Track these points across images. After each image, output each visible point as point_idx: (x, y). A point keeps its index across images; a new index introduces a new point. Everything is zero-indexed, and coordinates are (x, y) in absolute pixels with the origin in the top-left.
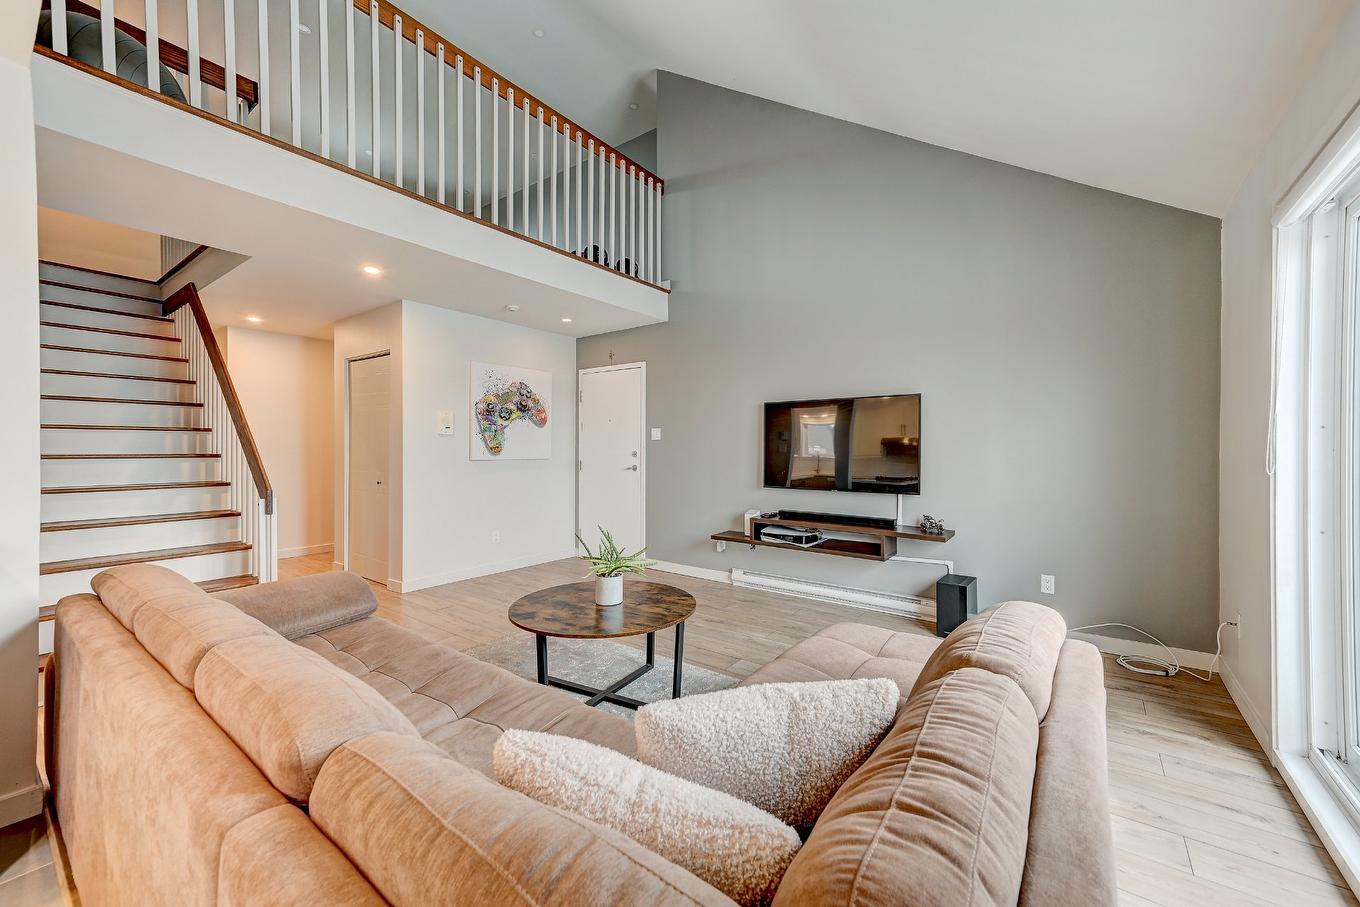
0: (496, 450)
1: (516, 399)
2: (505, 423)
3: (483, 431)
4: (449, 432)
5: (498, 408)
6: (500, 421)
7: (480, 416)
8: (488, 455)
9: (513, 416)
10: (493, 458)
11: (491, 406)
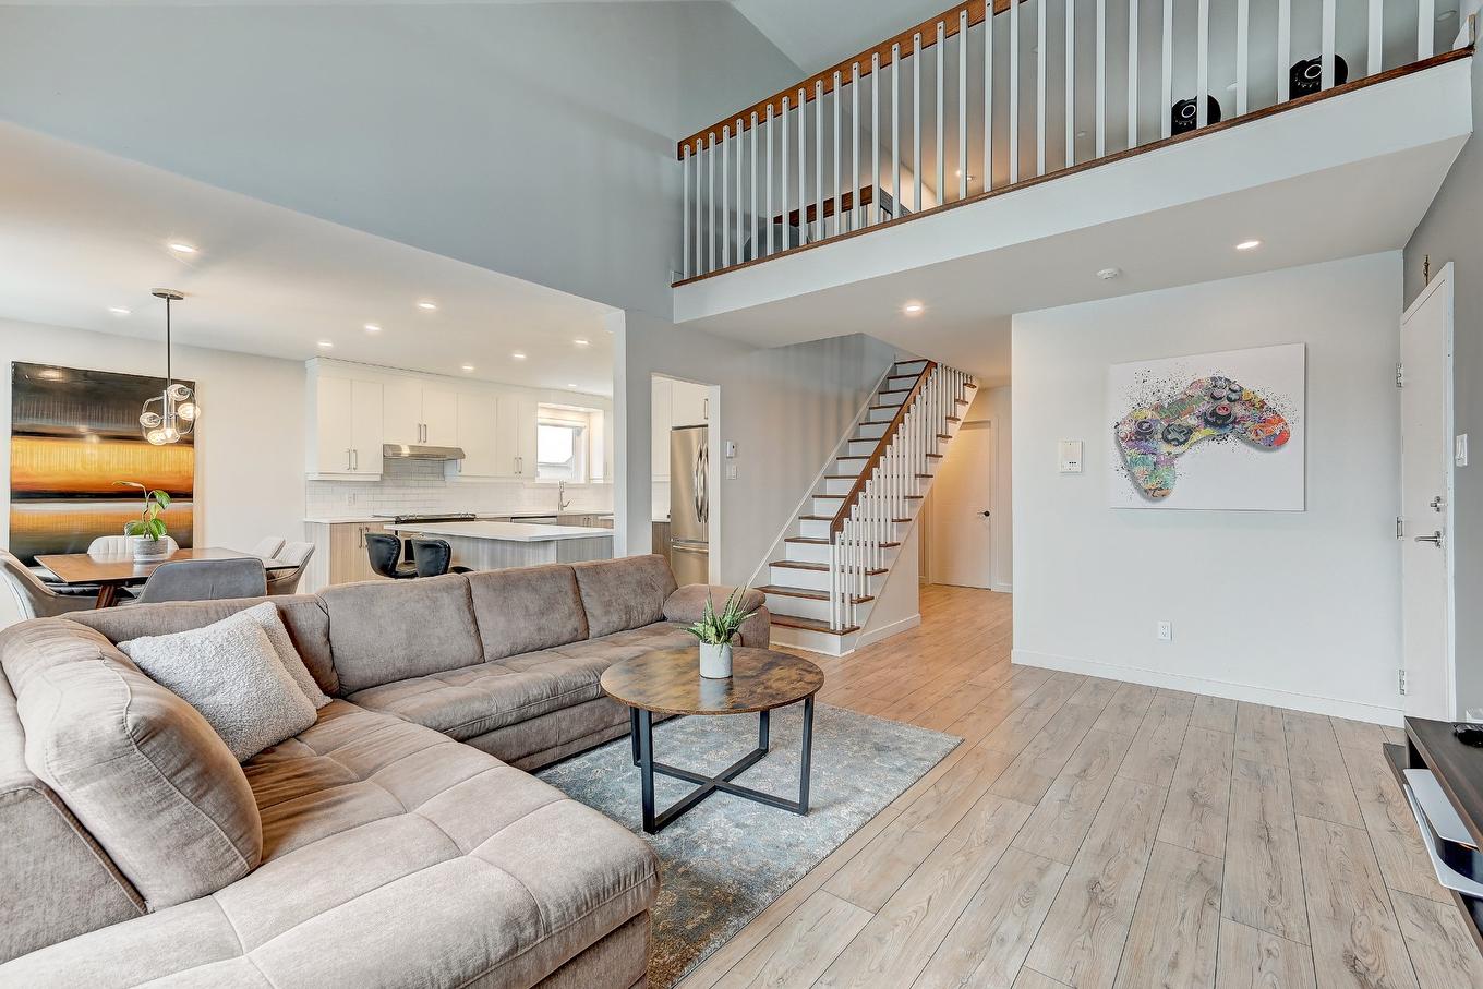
0: (1156, 493)
1: (1205, 406)
2: (1175, 450)
3: (1129, 466)
4: (1077, 468)
5: (1160, 428)
6: (1164, 448)
7: (1124, 444)
8: (1138, 501)
9: (1196, 436)
10: (1149, 505)
11: (1145, 426)
